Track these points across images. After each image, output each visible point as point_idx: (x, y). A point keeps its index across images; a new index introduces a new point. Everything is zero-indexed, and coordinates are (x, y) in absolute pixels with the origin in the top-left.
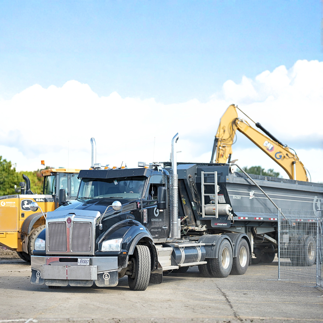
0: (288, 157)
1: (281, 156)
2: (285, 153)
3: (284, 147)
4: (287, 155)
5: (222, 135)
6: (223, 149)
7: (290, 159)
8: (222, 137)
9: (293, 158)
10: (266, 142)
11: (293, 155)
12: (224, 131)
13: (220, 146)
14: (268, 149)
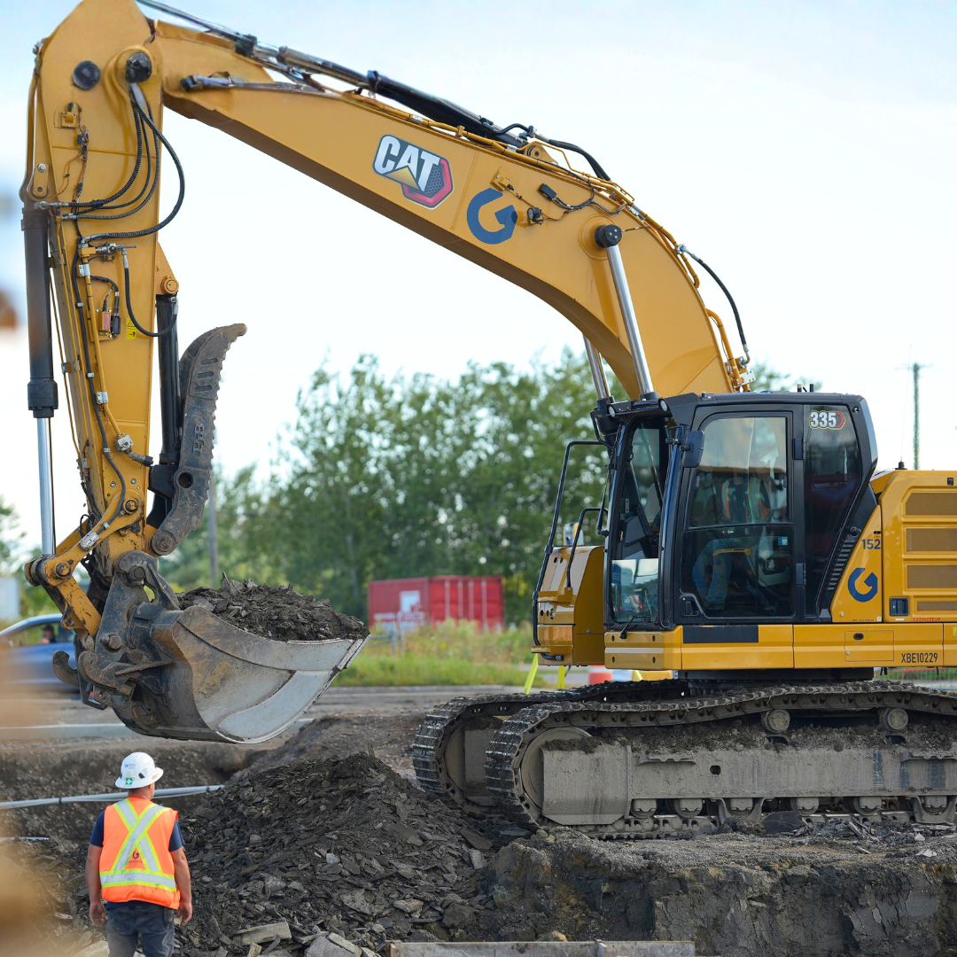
0: (559, 203)
1: (509, 217)
2: (526, 182)
3: (512, 149)
4: (544, 191)
5: (75, 169)
6: (108, 271)
7: (573, 216)
8: (79, 188)
9: (590, 203)
10: (390, 143)
11: (589, 185)
12: (82, 143)
13: (78, 259)
14: (410, 191)
